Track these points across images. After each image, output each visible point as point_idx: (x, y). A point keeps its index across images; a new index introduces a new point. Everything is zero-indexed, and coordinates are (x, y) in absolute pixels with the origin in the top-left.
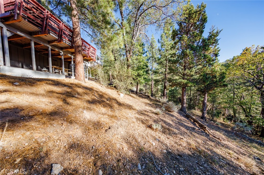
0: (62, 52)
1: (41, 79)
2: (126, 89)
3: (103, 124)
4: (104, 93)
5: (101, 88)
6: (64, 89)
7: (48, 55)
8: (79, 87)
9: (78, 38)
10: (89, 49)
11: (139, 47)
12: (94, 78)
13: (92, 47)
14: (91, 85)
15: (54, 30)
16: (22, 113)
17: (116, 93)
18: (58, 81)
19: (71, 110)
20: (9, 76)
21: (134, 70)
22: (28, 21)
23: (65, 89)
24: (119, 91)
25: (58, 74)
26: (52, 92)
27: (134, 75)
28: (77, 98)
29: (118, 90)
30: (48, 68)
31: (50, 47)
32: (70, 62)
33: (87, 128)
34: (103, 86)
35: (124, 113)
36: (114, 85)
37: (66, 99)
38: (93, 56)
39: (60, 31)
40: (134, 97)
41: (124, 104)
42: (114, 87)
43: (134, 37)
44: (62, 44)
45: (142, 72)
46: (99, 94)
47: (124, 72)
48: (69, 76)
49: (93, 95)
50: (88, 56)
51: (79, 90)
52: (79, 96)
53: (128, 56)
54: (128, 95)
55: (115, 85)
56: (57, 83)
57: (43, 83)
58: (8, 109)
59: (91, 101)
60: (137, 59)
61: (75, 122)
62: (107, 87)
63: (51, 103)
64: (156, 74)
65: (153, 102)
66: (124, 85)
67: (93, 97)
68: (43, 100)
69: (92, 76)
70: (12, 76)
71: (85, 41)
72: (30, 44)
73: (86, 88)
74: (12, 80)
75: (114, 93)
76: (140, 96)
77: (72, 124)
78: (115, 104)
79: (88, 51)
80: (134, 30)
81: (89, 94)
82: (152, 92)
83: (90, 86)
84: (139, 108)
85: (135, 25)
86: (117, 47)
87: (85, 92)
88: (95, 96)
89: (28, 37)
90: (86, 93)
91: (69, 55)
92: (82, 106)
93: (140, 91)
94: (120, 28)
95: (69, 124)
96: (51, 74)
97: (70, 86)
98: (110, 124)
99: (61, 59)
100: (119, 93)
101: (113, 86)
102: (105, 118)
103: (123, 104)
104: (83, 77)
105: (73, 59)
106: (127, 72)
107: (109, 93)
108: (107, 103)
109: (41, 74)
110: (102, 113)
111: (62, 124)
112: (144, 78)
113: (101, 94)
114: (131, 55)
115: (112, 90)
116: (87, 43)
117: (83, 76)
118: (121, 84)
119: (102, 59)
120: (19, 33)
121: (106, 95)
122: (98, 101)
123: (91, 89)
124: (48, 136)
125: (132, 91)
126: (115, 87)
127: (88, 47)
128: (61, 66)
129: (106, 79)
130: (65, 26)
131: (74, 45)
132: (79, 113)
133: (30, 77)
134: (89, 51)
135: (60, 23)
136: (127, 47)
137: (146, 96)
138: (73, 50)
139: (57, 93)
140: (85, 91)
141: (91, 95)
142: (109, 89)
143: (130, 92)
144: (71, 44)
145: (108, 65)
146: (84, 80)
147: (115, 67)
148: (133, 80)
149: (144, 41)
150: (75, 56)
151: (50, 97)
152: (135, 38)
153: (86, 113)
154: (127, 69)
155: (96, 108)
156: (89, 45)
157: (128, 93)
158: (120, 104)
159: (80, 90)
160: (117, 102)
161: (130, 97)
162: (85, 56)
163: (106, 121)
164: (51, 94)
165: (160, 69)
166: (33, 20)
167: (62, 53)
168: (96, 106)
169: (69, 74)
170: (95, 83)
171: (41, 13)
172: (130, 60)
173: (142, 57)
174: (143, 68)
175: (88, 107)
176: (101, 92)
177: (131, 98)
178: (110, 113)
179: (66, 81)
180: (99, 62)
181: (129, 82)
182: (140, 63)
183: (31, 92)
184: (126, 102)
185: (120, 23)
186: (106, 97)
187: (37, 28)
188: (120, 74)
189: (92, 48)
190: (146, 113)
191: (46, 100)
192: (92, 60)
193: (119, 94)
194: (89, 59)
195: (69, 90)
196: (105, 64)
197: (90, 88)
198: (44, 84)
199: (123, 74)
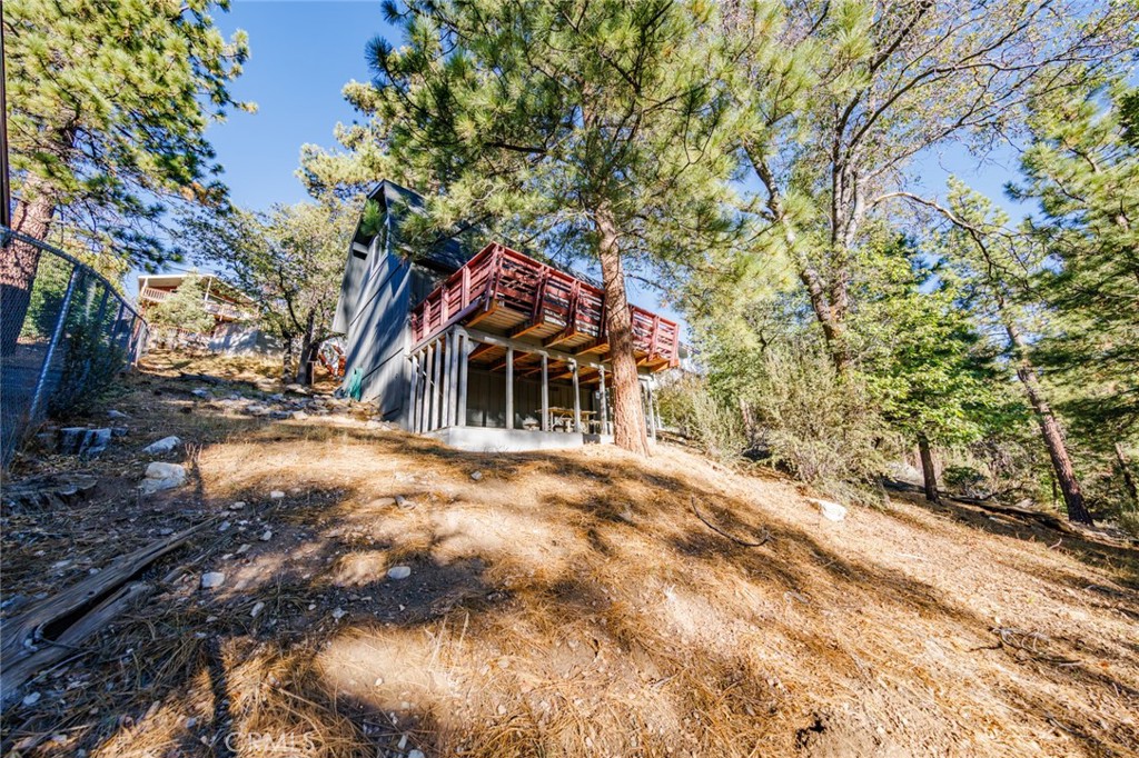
0: (574, 361)
1: (523, 454)
2: (855, 476)
3: (771, 682)
4: (735, 502)
5: (717, 474)
6: (585, 487)
7: (539, 376)
8: (630, 477)
9: (620, 307)
10: (652, 330)
11: (880, 261)
12: (676, 431)
13: (661, 320)
14: (672, 463)
15: (555, 304)
16: (488, 578)
17: (796, 496)
18: (566, 460)
19: (617, 581)
20: (462, 453)
21: (881, 373)
22: (507, 305)
23: (590, 487)
24: (810, 489)
25: (562, 430)
26: (553, 500)
27: (886, 396)
28: (633, 525)
29: (801, 484)
30: (539, 417)
31: (546, 355)
32: (595, 387)
33: (695, 691)
34: (722, 467)
35: (889, 635)
36: (775, 459)
37: (597, 529)
38: (668, 352)
39: (569, 305)
40: (921, 526)
41: (867, 567)
42: (776, 465)
43: (842, 228)
44: (576, 339)
45: (940, 375)
46: (713, 508)
47: (820, 392)
48: (593, 434)
49: (690, 511)
50: (652, 356)
51: (634, 490)
52: (635, 516)
53: (826, 316)
54: (872, 507)
55: (781, 457)
56: (564, 467)
57: (531, 469)
58: (460, 558)
59: (685, 540)
60: (883, 318)
61: (637, 641)
62: (742, 469)
63: (554, 543)
64: (1064, 371)
65: (1122, 573)
66: (833, 455)
67: (689, 520)
68: (535, 532)
69: (667, 423)
70: (468, 453)
71: (637, 310)
72: (503, 359)
73: (658, 480)
74: (468, 466)
75: (785, 500)
76: (964, 518)
77: (630, 651)
78: (808, 565)
79: (649, 336)
80: (838, 205)
81: (669, 504)
82: (1066, 485)
83: (668, 468)
84: (997, 607)
85: (835, 185)
86: (768, 295)
87: (655, 495)
88: (698, 516)
89: (503, 344)
90: (659, 503)
91: (593, 365)
92: (652, 564)
93: (950, 482)
94: (770, 224)
95: (619, 651)
96: (547, 435)
97: (601, 475)
98: (812, 695)
99: (570, 382)
100: (813, 500)
101: (773, 464)
102: (775, 647)
103: (858, 568)
104: (639, 433)
105: (603, 374)
106: (841, 388)
107: (761, 500)
108: (762, 557)
109: (522, 438)
110: (748, 615)
111: (596, 641)
112: (965, 406)
113: (720, 504)
114: (845, 304)
115: (771, 485)
116: (644, 313)
117: (641, 431)
118: (813, 451)
119: (699, 353)
120: (488, 340)
121: (748, 509)
122: (719, 542)
123: (674, 484)
124: (557, 694)
125: (898, 489)
126: (782, 465)
127: (648, 322)
128: (571, 405)
129: (731, 433)
130: (582, 286)
131: (607, 331)
132: (647, 596)
133: (501, 450)
134: (654, 337)
135: (569, 284)
136: (812, 279)
137: (1020, 514)
138: (605, 347)
139: (570, 505)
140: (656, 493)
141: (681, 510)
142: (751, 478)
143: (880, 494)
144: (598, 332)
145: (729, 371)
146: (644, 445)
147: (764, 376)
148: (888, 425)
149: (902, 224)
150: (611, 365)
151: (551, 519)
152: (846, 233)
153: (677, 602)
154: (834, 373)
155: (715, 582)
156: (653, 317)
157: (869, 497)
158: (839, 569)
159: (636, 490)
160: (818, 552)
161: (888, 522)
162: (641, 358)
163: (786, 668)
164: (552, 510)
165: (1090, 335)
166: (515, 300)
167: (573, 363)
168: (712, 571)
169: (592, 429)
170: (686, 454)
171: (532, 277)
172: (841, 329)
173: (915, 301)
174: (947, 353)
175: (681, 574)
176: (719, 496)
177: (902, 531)
178: (794, 618)
179: (589, 454)
180: (686, 363)
181: (861, 434)
182: (913, 327)
183: (506, 501)
184: (872, 556)
185: (762, 206)
186: (751, 523)
187: (522, 316)
188: (797, 401)
189: (662, 326)
190: (1092, 663)
191: (541, 531)
192: (666, 366)
193: (814, 506)
194: (658, 362)
195: (602, 491)
196: (717, 369)
197: (671, 478)
198: (534, 473)
199: (817, 401)
